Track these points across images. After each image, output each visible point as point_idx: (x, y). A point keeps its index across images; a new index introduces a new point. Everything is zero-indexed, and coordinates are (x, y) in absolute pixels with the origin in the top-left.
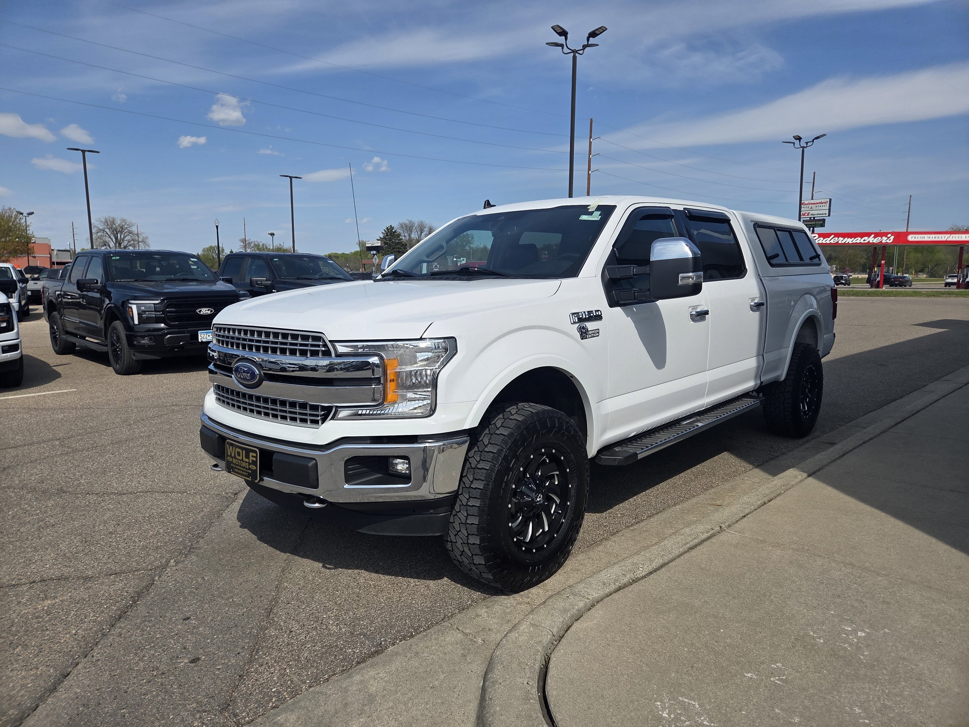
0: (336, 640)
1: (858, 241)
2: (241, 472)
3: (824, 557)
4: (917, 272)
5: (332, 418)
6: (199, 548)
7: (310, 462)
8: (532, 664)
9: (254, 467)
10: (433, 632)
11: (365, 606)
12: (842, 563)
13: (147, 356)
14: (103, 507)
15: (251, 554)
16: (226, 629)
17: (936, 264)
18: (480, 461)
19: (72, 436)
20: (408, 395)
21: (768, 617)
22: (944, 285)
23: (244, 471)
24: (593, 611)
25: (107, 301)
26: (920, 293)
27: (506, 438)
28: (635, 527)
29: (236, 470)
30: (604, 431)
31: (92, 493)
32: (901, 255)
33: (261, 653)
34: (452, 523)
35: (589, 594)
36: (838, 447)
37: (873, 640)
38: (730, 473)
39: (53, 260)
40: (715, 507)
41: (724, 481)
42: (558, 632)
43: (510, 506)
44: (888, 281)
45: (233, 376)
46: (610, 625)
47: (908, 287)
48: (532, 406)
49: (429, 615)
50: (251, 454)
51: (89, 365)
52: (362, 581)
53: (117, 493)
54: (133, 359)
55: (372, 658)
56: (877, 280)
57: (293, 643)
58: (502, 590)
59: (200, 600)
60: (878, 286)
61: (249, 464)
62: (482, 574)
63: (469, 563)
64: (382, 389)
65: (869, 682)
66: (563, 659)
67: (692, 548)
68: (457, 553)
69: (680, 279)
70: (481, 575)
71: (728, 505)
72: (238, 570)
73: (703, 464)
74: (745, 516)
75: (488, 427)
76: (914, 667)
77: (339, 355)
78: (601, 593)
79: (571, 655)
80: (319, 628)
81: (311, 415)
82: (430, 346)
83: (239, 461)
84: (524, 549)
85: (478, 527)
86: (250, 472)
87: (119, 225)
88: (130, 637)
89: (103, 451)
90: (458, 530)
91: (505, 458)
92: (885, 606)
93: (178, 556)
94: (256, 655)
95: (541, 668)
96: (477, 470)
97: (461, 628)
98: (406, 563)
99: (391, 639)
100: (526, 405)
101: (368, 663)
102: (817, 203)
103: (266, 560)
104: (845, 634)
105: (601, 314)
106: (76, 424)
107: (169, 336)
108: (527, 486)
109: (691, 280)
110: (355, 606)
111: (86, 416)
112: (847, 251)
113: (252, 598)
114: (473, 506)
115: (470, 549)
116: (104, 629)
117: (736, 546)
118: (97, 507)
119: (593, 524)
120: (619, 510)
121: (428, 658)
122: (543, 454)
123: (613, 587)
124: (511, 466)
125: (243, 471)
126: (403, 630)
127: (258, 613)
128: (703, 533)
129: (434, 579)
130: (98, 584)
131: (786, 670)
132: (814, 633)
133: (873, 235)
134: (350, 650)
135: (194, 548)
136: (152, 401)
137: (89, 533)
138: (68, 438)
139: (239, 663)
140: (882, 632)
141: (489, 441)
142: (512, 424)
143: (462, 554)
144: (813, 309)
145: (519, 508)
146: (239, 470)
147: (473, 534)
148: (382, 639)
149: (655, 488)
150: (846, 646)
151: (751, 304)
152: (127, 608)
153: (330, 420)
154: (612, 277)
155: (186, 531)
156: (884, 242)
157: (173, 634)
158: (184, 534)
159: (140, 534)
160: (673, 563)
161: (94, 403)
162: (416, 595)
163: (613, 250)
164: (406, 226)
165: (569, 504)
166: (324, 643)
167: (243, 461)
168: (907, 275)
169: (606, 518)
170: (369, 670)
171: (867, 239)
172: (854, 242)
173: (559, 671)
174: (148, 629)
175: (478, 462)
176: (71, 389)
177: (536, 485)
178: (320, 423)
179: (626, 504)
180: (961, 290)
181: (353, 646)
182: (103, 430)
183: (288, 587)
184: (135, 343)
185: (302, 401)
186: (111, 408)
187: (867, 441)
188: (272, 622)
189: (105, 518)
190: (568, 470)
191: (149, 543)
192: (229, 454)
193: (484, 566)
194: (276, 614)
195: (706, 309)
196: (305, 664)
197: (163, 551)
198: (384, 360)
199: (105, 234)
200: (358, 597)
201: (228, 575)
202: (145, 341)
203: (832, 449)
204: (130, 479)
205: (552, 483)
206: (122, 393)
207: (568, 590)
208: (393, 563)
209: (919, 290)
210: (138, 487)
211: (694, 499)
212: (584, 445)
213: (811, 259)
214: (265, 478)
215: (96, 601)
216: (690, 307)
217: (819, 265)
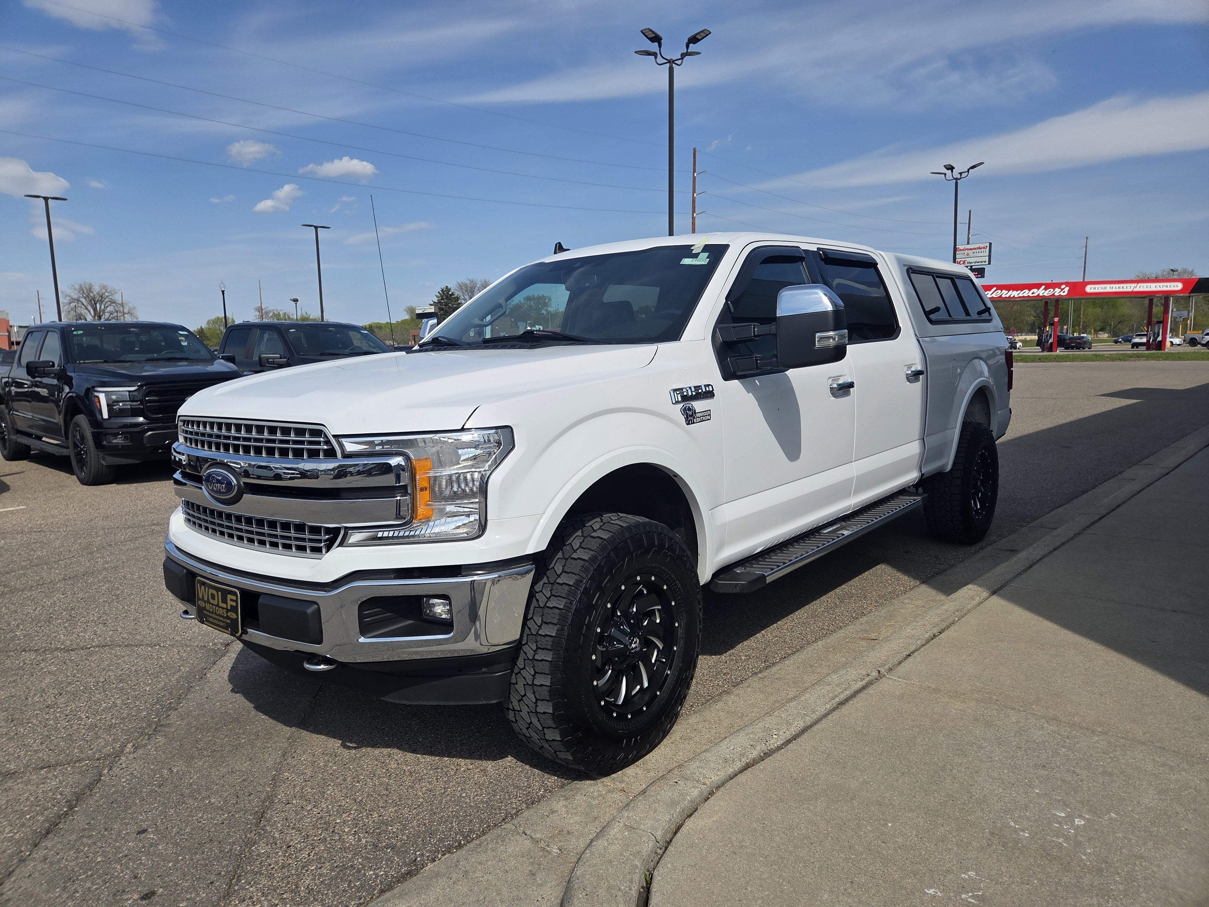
0: (352, 857)
1: (1026, 295)
2: (217, 622)
3: (1020, 711)
4: (1096, 332)
5: (341, 545)
6: (169, 725)
7: (309, 607)
8: (627, 889)
9: (234, 614)
10: (489, 839)
11: (396, 803)
12: (1044, 717)
13: (119, 459)
14: (42, 668)
15: (241, 731)
16: (197, 845)
17: (1119, 321)
18: (550, 597)
19: (12, 571)
20: (448, 510)
21: (951, 802)
22: (1130, 346)
23: (221, 621)
24: (711, 801)
25: (67, 389)
26: (1103, 355)
27: (587, 563)
28: (765, 674)
29: (210, 619)
30: (720, 547)
31: (30, 650)
32: (1077, 310)
33: (243, 881)
34: (514, 684)
35: (706, 777)
36: (1023, 555)
37: (1096, 830)
38: (885, 594)
39: (12, 339)
40: (869, 641)
41: (878, 606)
42: (665, 834)
43: (594, 657)
44: (1062, 342)
45: (203, 487)
46: (735, 822)
47: (1087, 349)
48: (621, 517)
49: (485, 814)
50: (229, 597)
51: (46, 473)
52: (393, 766)
53: (64, 648)
54: (103, 464)
55: (401, 883)
56: (1050, 341)
57: (290, 864)
58: (586, 773)
59: (164, 803)
60: (1050, 349)
61: (228, 611)
62: (558, 753)
63: (539, 739)
64: (409, 501)
65: (1097, 895)
66: (671, 878)
67: (842, 703)
68: (523, 726)
69: (817, 340)
70: (557, 755)
71: (887, 639)
72: (221, 756)
73: (850, 583)
74: (909, 655)
75: (562, 549)
76: (1155, 869)
77: (347, 456)
78: (722, 775)
79: (682, 871)
80: (329, 839)
81: (311, 540)
82: (477, 439)
83: (214, 607)
84: (615, 715)
85: (550, 689)
86: (229, 621)
87: (98, 293)
88: (59, 861)
89: (51, 590)
90: (523, 693)
91: (586, 592)
92: (1107, 778)
93: (139, 738)
94: (237, 885)
95: (640, 893)
96: (546, 610)
97: (528, 832)
98: (456, 737)
99: (430, 851)
100: (613, 516)
101: (395, 891)
102: (975, 249)
103: (261, 739)
104: (1058, 823)
105: (713, 390)
106: (20, 554)
107: (150, 433)
108: (618, 627)
109: (831, 340)
110: (381, 804)
111: (34, 543)
112: (1012, 308)
113: (238, 797)
114: (542, 660)
115: (539, 720)
116: (22, 851)
117: (901, 697)
118: (35, 669)
119: (709, 671)
120: (742, 650)
121: (482, 879)
122: (638, 583)
123: (738, 765)
124: (594, 603)
125: (219, 621)
126: (448, 838)
127: (243, 820)
128: (856, 681)
129: (494, 759)
130: (21, 783)
131: (982, 881)
132: (1016, 822)
133: (1043, 287)
134: (371, 873)
135: (162, 725)
136: (126, 520)
137: (19, 707)
138: (6, 573)
139: (212, 897)
140: (1106, 818)
141: (563, 569)
142: (594, 544)
143: (529, 727)
144: (985, 377)
145: (607, 659)
146: (214, 618)
147: (543, 700)
148: (418, 853)
149: (790, 617)
150: (1061, 840)
151: (907, 372)
152: (60, 817)
153: (337, 547)
154: (725, 340)
155: (153, 700)
156: (1056, 294)
157: (121, 855)
158: (150, 705)
159: (89, 706)
160: (818, 727)
161: (47, 524)
162: (468, 784)
163: (726, 304)
164: (466, 287)
165: (675, 648)
166: (335, 862)
167: (220, 607)
168: (1085, 335)
169: (726, 662)
170: (397, 902)
171: (1036, 292)
172: (1021, 295)
173: (665, 897)
174: (86, 849)
175: (548, 599)
176: (18, 506)
177: (630, 626)
178: (324, 551)
179: (750, 642)
180: (1152, 352)
181: (376, 865)
182: (55, 562)
183: (290, 778)
184: (105, 443)
185: (297, 521)
186: (69, 531)
187: (1058, 547)
188: (262, 832)
189: (43, 685)
190: (673, 603)
191: (100, 719)
192: (201, 597)
193: (560, 743)
194: (268, 821)
195: (850, 380)
196: (305, 897)
197: (117, 731)
198: (410, 460)
199: (80, 305)
200: (387, 789)
201: (207, 764)
202: (118, 441)
203: (1015, 559)
204: (84, 628)
205: (652, 622)
206: (86, 510)
207: (676, 772)
208: (438, 738)
209: (1101, 353)
210: (93, 639)
211: (840, 631)
212: (693, 567)
213: (980, 313)
214: (249, 630)
215: (16, 808)
216: (830, 378)
217: (989, 321)
